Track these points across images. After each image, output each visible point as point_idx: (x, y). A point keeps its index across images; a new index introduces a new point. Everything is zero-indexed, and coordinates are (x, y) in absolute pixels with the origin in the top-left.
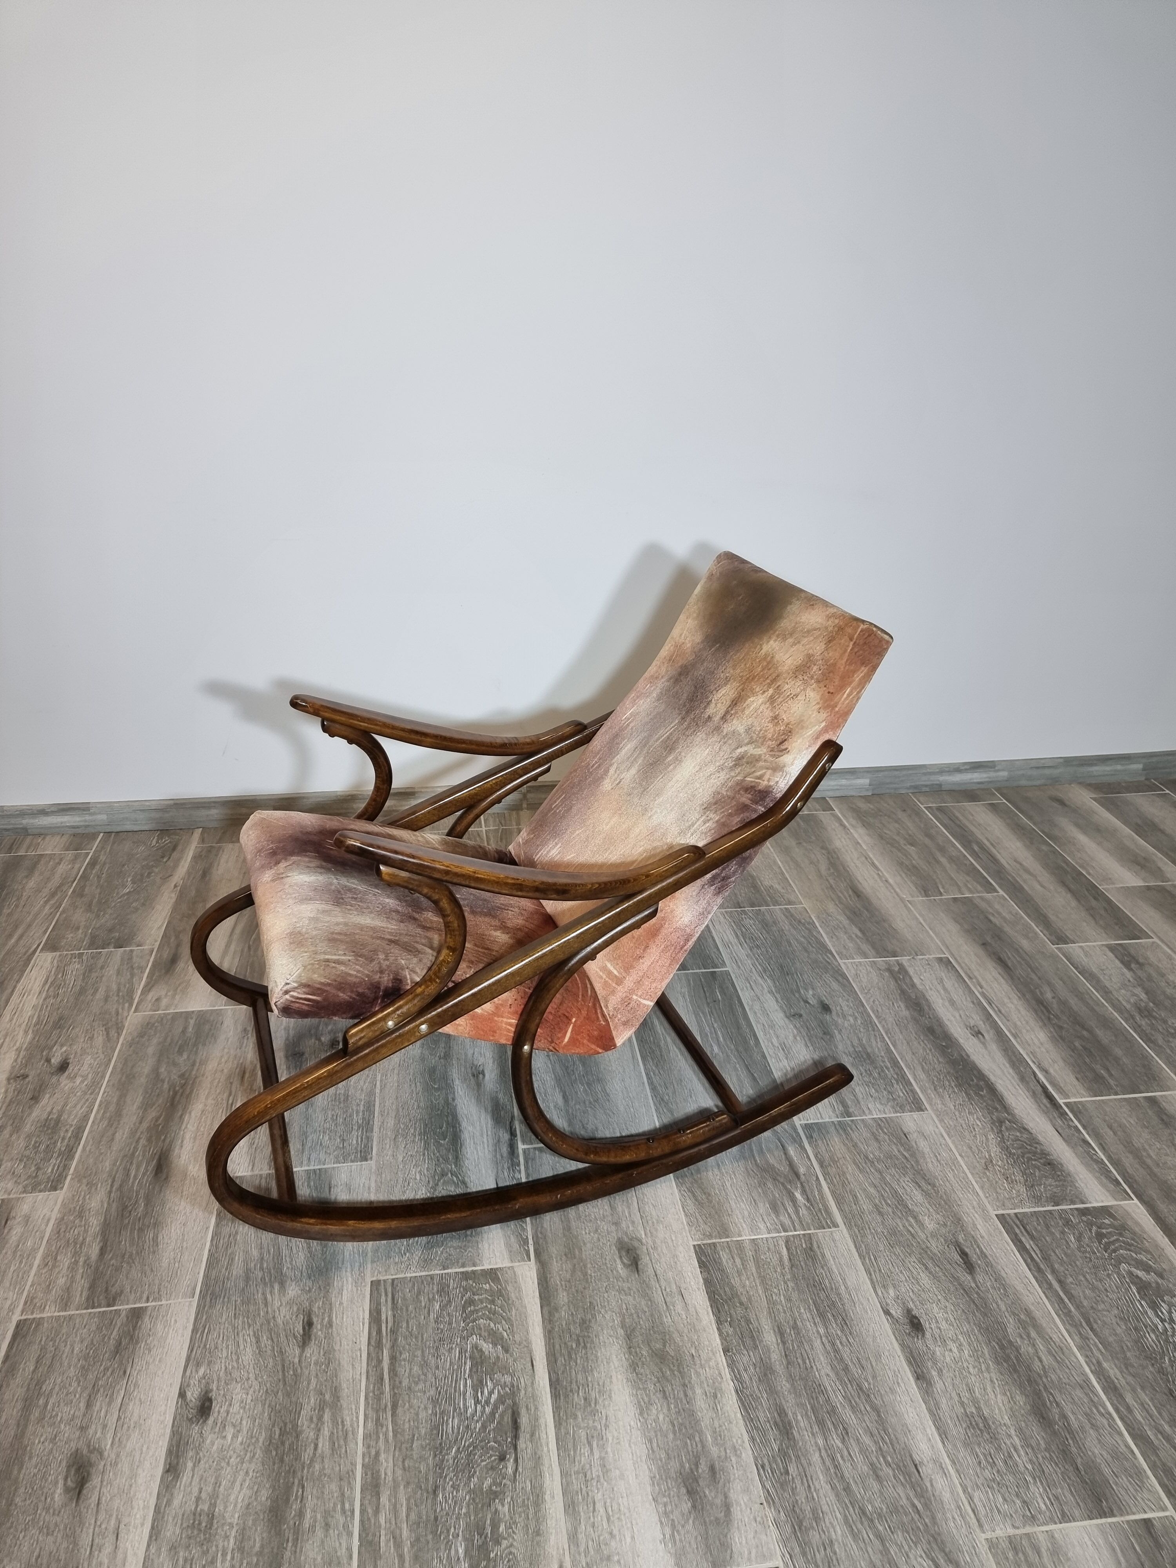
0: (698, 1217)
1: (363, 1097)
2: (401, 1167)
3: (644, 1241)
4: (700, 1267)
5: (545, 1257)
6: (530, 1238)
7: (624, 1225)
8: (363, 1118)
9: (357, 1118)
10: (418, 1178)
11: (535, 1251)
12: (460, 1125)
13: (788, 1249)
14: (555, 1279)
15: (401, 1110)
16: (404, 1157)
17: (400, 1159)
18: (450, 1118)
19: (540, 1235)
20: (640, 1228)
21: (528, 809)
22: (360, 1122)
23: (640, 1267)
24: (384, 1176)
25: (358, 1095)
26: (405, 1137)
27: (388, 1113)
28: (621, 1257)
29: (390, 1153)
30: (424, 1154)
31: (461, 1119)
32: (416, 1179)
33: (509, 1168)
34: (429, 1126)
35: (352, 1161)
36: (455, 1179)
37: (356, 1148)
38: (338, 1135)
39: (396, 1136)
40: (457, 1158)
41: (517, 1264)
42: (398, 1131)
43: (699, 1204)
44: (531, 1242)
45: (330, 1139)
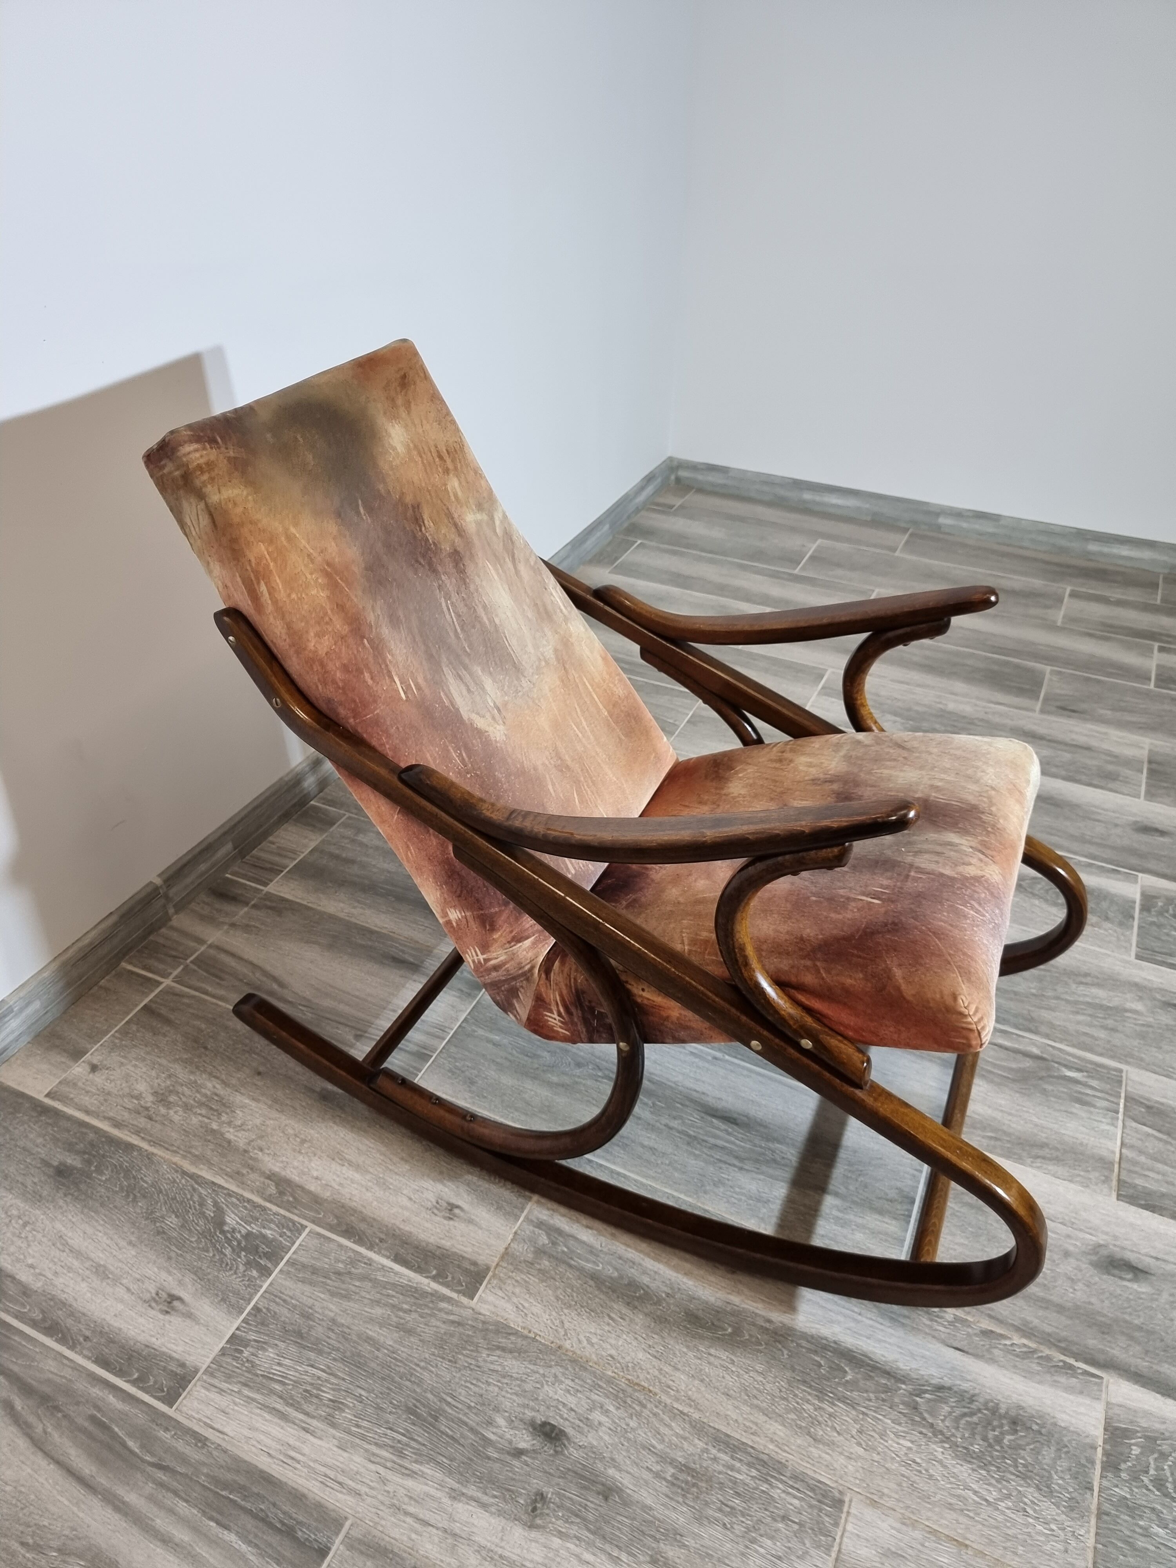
0: (1076, 1172)
1: (701, 1445)
2: (876, 1457)
3: (1102, 1242)
4: (1153, 1212)
5: (1101, 1358)
6: (1063, 1357)
7: (1071, 1248)
8: (750, 1465)
9: (745, 1475)
10: (909, 1444)
11: (1086, 1362)
12: (826, 1339)
13: (1144, 1125)
14: (1142, 1365)
15: (755, 1402)
16: (859, 1444)
17: (860, 1451)
18: (804, 1343)
19: (1063, 1345)
20: (1081, 1235)
21: (176, 912)
22: (754, 1473)
23: (1140, 1266)
24: (886, 1491)
25: (691, 1449)
26: (814, 1421)
27: (756, 1424)
28: (1121, 1278)
29: (842, 1460)
30: (863, 1413)
31: (814, 1331)
32: (910, 1449)
33: (932, 1320)
34: (808, 1379)
35: (836, 1524)
36: (927, 1396)
37: (811, 1506)
38: (768, 1520)
39: (809, 1434)
40: (888, 1374)
41: (1104, 1396)
42: (800, 1427)
43: (1057, 1160)
44: (1071, 1361)
45: (772, 1538)
